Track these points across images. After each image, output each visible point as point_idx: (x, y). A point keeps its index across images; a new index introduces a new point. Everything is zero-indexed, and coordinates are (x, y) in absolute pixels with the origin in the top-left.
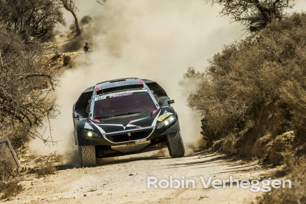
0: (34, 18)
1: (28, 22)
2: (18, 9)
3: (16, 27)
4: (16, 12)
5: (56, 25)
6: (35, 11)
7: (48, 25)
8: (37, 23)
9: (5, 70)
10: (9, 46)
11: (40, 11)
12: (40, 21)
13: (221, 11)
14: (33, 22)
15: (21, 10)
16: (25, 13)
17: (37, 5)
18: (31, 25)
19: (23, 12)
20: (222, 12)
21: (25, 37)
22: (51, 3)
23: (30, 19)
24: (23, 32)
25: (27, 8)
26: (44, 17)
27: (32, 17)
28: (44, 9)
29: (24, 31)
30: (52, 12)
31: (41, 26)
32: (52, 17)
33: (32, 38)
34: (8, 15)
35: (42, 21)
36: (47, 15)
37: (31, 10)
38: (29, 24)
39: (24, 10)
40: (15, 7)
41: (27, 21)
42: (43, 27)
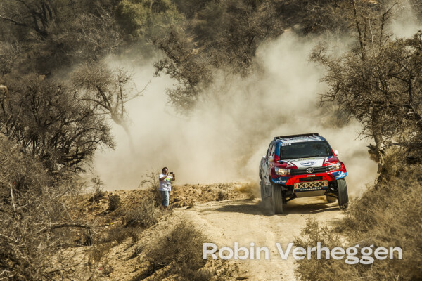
0: (64, 135)
1: (53, 142)
2: (38, 121)
3: (34, 148)
4: (35, 124)
5: (99, 147)
6: (66, 124)
7: (86, 146)
8: (69, 143)
9: (19, 217)
10: (23, 178)
11: (74, 125)
12: (73, 140)
13: (361, 131)
14: (63, 141)
15: (43, 122)
16: (50, 128)
17: (69, 114)
18: (58, 145)
19: (46, 126)
20: (363, 133)
21: (48, 165)
22: (92, 111)
23: (57, 136)
24: (45, 157)
25: (53, 120)
26: (80, 133)
27: (60, 133)
28: (80, 121)
29: (47, 156)
30: (92, 126)
31: (74, 148)
32: (93, 134)
33: (60, 166)
34: (23, 130)
35: (76, 140)
36: (84, 131)
37: (59, 123)
38: (56, 145)
39: (48, 122)
40: (33, 117)
41: (53, 139)
42: (77, 150)
